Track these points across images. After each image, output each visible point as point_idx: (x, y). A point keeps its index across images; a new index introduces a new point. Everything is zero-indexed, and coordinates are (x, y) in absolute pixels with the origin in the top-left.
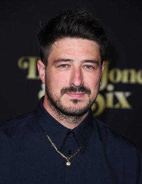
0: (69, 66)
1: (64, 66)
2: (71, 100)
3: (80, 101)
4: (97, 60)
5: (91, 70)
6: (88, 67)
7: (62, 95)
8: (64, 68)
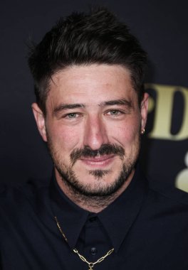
0: (80, 114)
1: (72, 115)
2: (90, 172)
3: (106, 172)
4: (128, 100)
5: (120, 116)
6: (114, 112)
7: (74, 163)
8: (73, 119)
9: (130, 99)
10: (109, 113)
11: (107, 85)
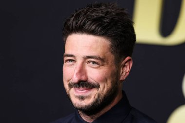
1: (71, 61)
2: (77, 97)
3: (87, 97)
5: (96, 66)
6: (94, 63)
7: (70, 89)
8: (71, 63)
9: (105, 56)
10: (91, 63)
11: (90, 47)
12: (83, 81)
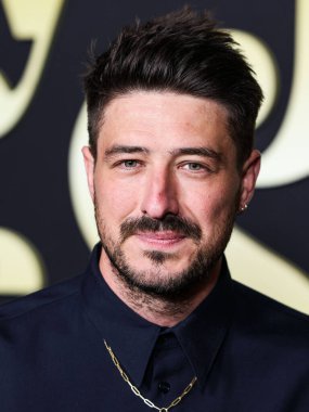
1: (131, 162)
2: (146, 253)
8: (131, 170)
11: (188, 124)
12: (171, 213)
